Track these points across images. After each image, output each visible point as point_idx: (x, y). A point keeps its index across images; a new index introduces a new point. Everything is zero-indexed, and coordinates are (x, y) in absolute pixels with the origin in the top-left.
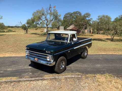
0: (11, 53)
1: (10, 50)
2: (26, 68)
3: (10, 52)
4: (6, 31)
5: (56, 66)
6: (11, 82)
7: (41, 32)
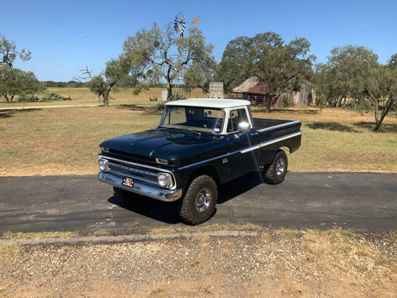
0: (56, 166)
1: (54, 156)
2: (99, 208)
3: (55, 162)
4: (40, 97)
5: (186, 201)
6: (58, 245)
7: (151, 100)
